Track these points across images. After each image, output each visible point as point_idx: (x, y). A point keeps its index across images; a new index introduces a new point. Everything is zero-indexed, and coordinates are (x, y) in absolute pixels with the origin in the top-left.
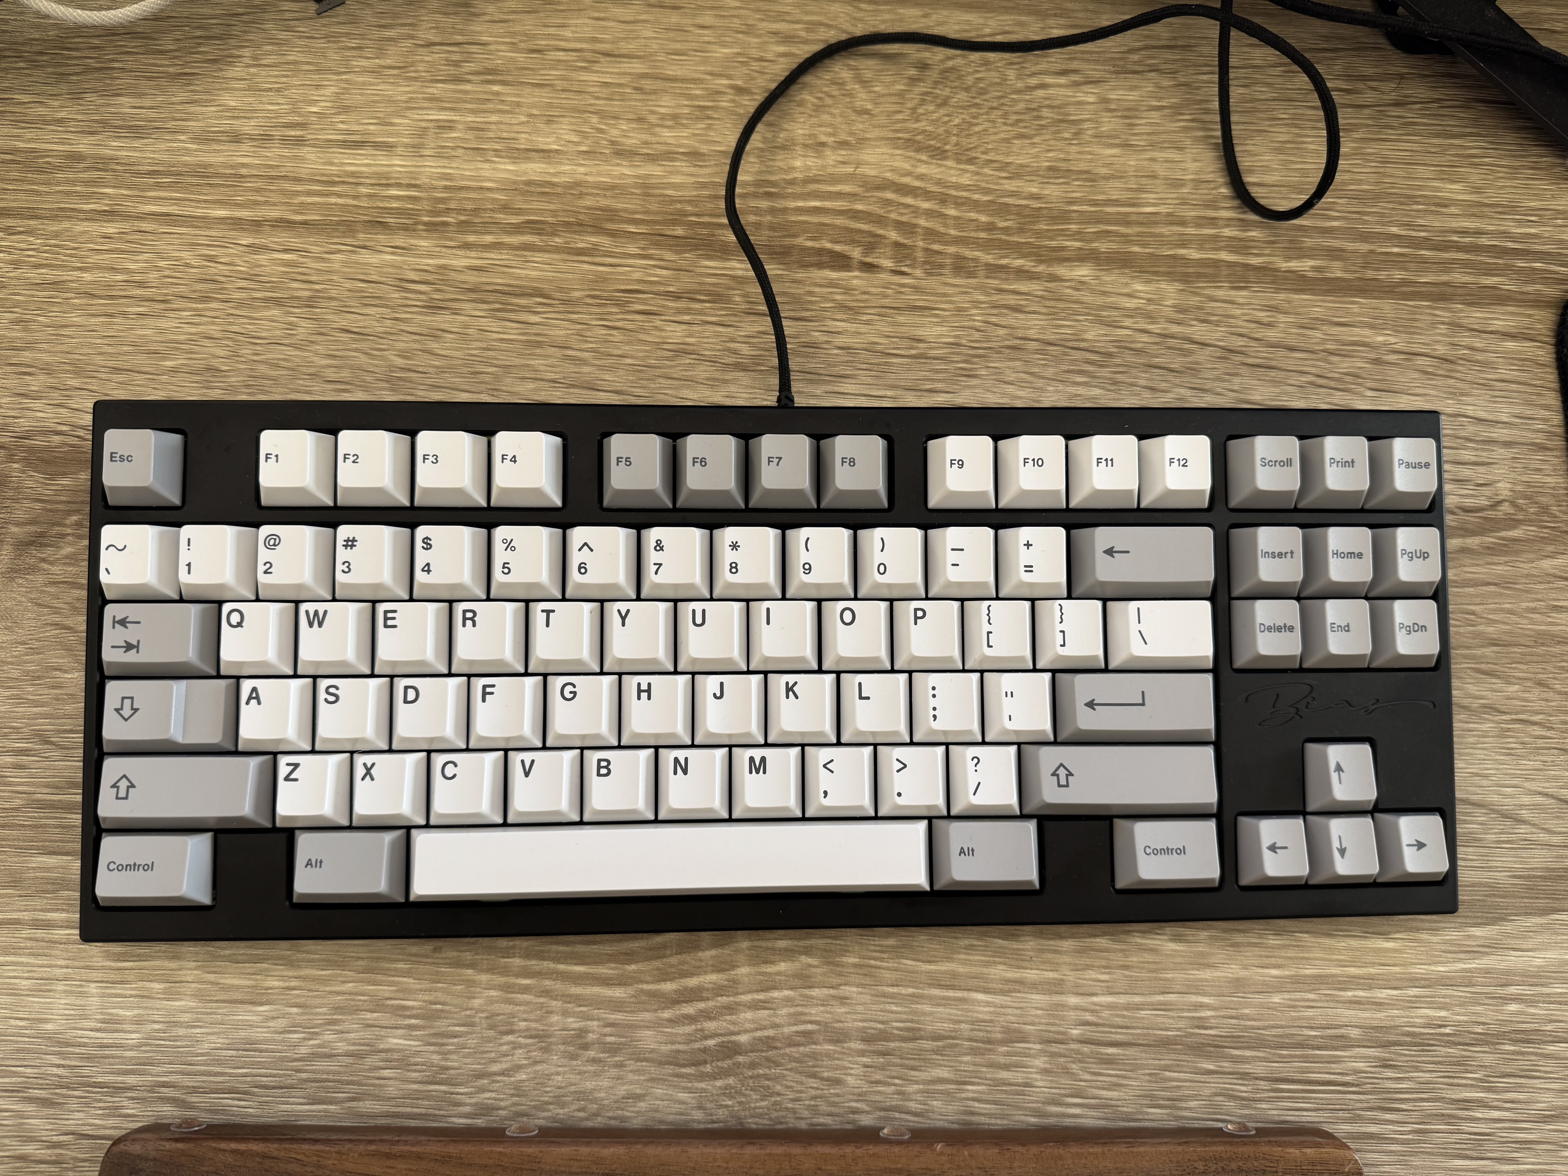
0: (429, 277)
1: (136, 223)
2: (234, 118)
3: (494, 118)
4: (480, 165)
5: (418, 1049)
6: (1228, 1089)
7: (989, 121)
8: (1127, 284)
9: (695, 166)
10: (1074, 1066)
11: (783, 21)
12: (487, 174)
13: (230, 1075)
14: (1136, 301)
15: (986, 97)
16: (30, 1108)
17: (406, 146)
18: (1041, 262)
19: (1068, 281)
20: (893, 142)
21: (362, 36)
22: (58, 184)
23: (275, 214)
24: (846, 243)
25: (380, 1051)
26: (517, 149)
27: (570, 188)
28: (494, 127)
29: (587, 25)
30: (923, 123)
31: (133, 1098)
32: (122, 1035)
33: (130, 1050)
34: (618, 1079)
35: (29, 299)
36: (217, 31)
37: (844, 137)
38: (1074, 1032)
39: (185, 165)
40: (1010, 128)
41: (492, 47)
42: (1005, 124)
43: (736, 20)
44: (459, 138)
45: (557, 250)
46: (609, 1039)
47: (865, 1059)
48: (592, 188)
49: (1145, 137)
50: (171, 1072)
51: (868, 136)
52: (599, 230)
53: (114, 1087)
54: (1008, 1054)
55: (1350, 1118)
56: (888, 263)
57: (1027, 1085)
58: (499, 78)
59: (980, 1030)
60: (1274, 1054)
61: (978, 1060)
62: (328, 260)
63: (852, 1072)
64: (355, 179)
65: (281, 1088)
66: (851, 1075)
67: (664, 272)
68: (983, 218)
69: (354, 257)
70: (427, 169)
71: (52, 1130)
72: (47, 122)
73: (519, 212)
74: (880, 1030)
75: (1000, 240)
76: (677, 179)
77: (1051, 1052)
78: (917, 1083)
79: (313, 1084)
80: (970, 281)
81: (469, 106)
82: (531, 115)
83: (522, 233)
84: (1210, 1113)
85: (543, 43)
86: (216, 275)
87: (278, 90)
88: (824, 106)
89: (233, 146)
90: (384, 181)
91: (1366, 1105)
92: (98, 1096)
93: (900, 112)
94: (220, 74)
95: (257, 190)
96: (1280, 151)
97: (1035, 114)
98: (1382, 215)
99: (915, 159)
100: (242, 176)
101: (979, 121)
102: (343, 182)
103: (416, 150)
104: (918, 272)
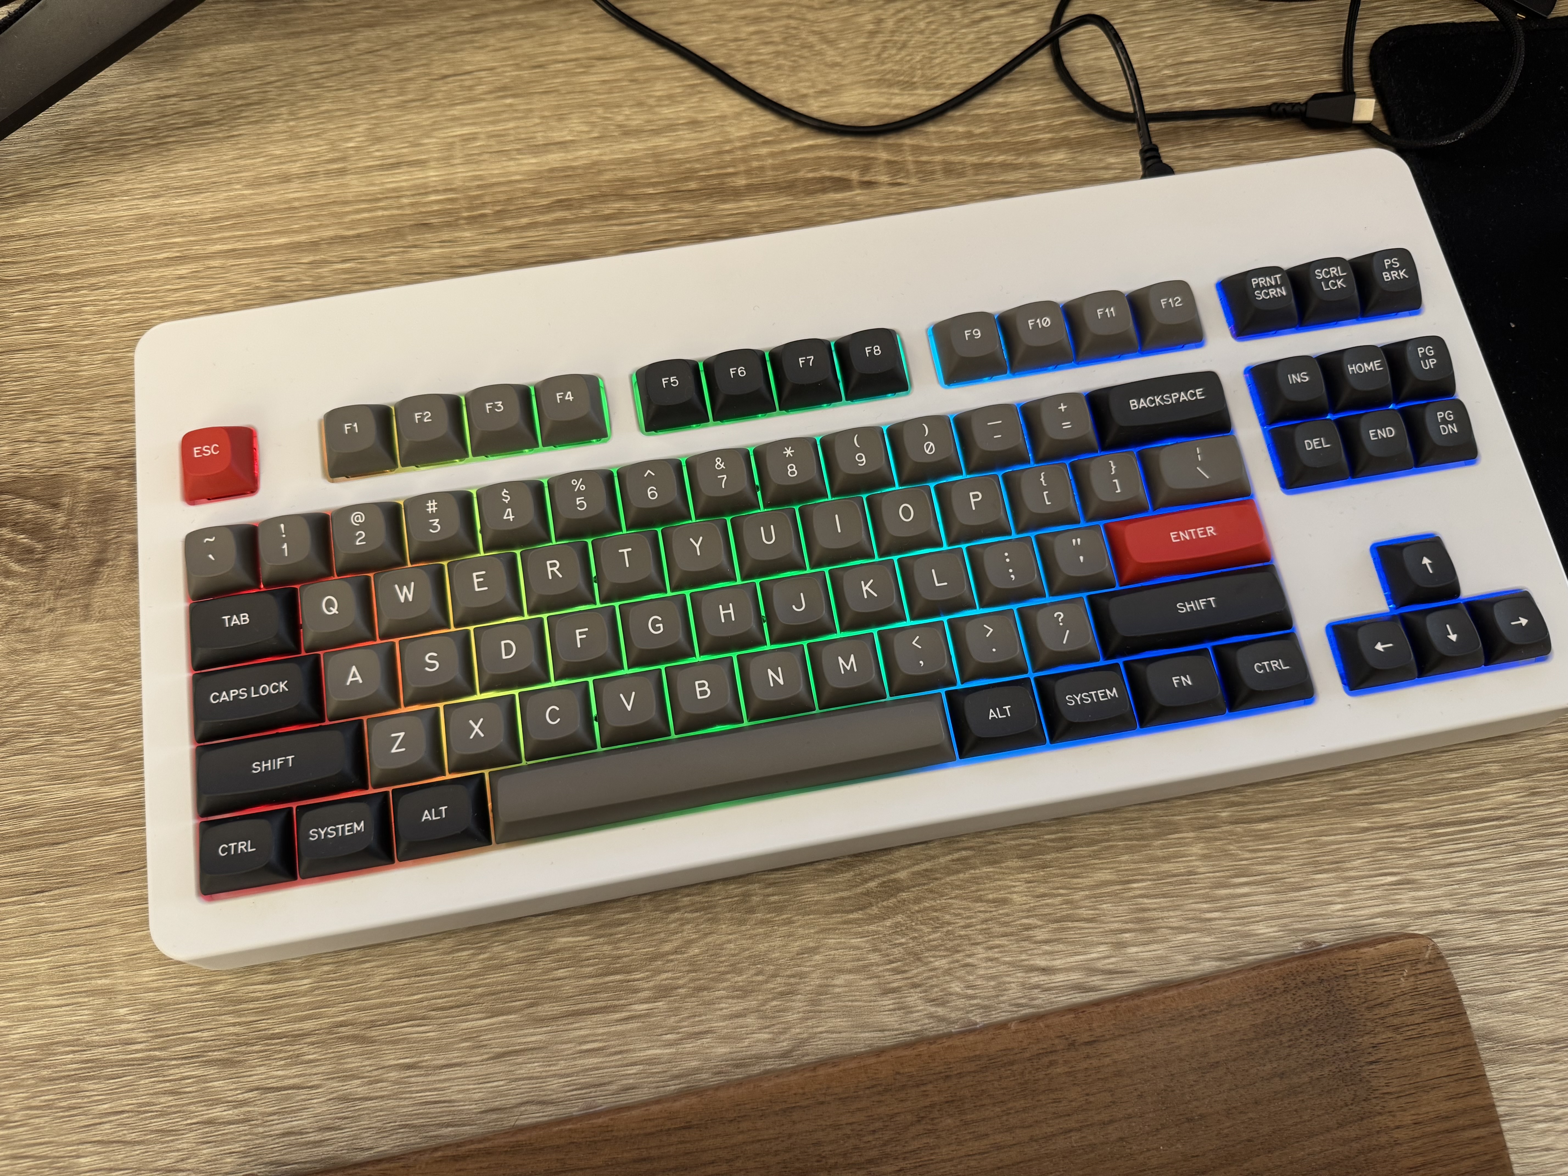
0: (478, 261)
1: (207, 262)
2: (281, 163)
3: (511, 125)
4: (505, 164)
5: (588, 943)
6: (1387, 843)
7: (946, 53)
8: (1100, 160)
9: (696, 132)
10: (1232, 847)
11: (748, 7)
12: (513, 169)
13: (406, 1003)
14: (1113, 172)
15: (939, 35)
16: (212, 1071)
17: (437, 159)
18: (1020, 155)
19: (1047, 166)
20: (867, 84)
21: (384, 81)
22: (133, 241)
23: (329, 233)
24: (843, 169)
25: (550, 953)
26: (536, 146)
27: (590, 168)
28: (512, 132)
29: (578, 39)
30: (889, 65)
31: (313, 1043)
32: (294, 983)
33: (303, 996)
34: (789, 936)
35: (117, 340)
36: (255, 98)
37: (821, 87)
38: (1224, 814)
39: (243, 208)
40: (966, 56)
41: (499, 70)
42: (961, 53)
43: (707, 14)
44: (483, 145)
45: (587, 219)
46: (773, 899)
47: (1026, 875)
48: (608, 165)
49: (1086, 42)
50: (347, 1011)
51: (843, 82)
52: (621, 197)
53: (292, 1036)
54: (1163, 847)
55: (1513, 850)
56: (884, 178)
57: (1190, 873)
58: (509, 93)
59: (1130, 829)
60: (1424, 801)
61: (1136, 857)
62: (384, 263)
63: (1016, 889)
64: (397, 193)
65: (458, 1007)
66: (1015, 892)
67: (686, 221)
68: (961, 129)
69: (407, 256)
70: (460, 175)
71: (236, 1089)
72: (113, 195)
73: (548, 194)
74: (1033, 844)
75: (980, 144)
76: (683, 145)
77: (1205, 838)
78: (1082, 889)
79: (489, 998)
80: (961, 180)
81: (487, 119)
82: (543, 117)
83: (554, 211)
84: (1376, 869)
85: (543, 59)
86: (285, 291)
87: (317, 135)
88: (800, 66)
89: (285, 185)
90: (423, 190)
91: (1525, 835)
92: (278, 1048)
93: (866, 60)
94: (263, 131)
95: (311, 217)
96: (1205, 32)
97: (986, 41)
98: (1311, 67)
99: (888, 94)
100: (295, 208)
101: (938, 54)
102: (387, 198)
103: (446, 160)
104: (913, 181)
